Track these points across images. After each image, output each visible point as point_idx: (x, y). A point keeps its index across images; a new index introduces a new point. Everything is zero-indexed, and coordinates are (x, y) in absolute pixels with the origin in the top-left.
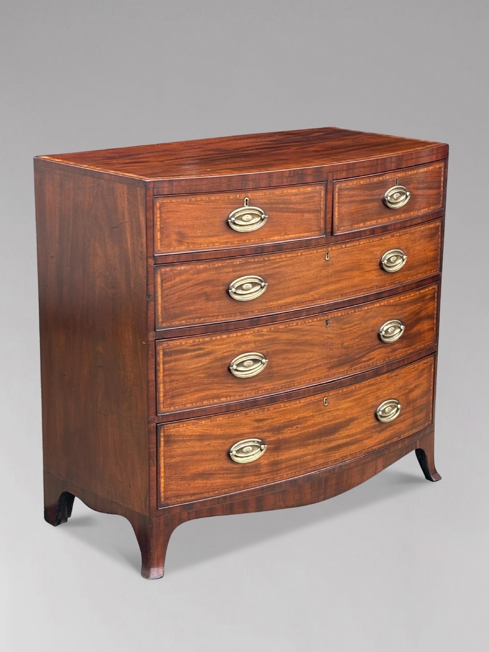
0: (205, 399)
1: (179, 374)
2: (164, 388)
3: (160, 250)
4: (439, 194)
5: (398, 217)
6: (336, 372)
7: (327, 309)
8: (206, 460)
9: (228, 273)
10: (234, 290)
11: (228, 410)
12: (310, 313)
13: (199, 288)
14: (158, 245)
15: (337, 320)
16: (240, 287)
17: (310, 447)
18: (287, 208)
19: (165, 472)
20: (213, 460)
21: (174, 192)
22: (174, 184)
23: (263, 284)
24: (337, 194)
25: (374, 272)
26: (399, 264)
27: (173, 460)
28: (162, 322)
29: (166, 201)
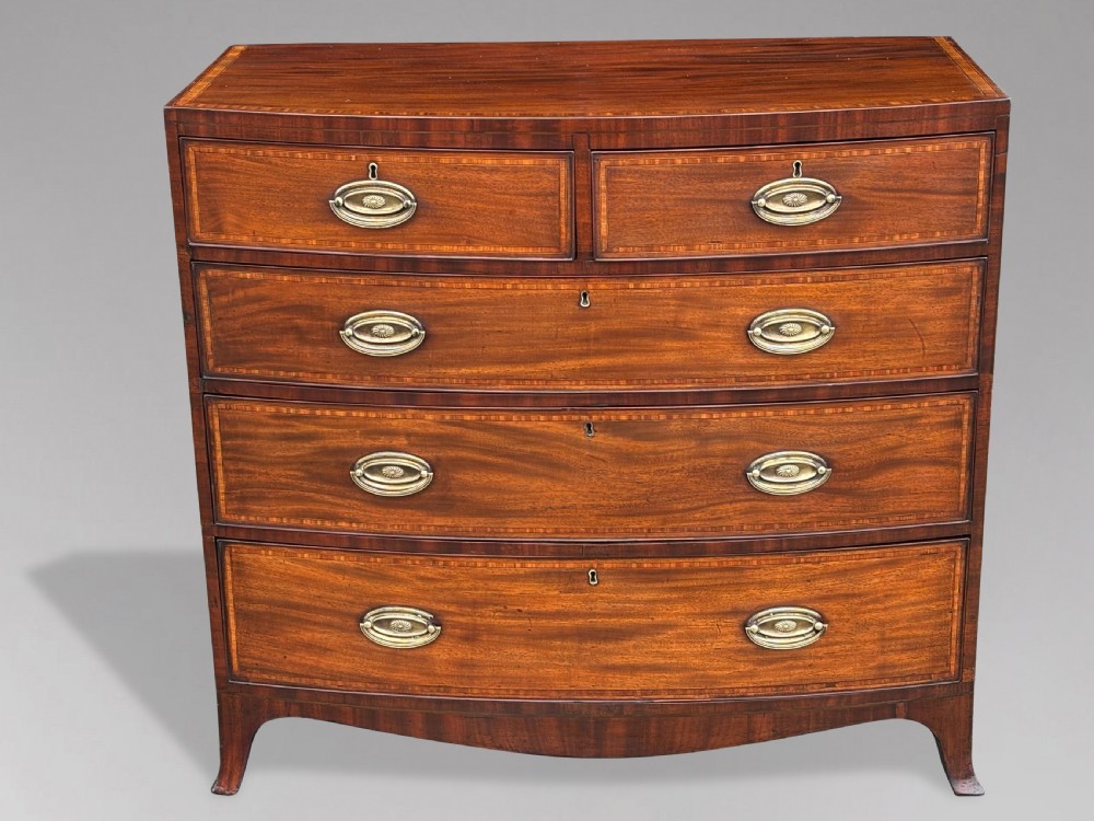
0: (305, 517)
1: (252, 462)
2: (225, 479)
3: (200, 236)
4: (969, 206)
5: (803, 243)
6: (618, 526)
7: (587, 402)
8: (315, 623)
9: (340, 298)
10: (350, 332)
11: (356, 545)
12: (541, 403)
13: (283, 316)
14: (197, 227)
15: (617, 427)
16: (367, 329)
17: (553, 653)
19: (236, 623)
20: (330, 625)
21: (219, 135)
22: (217, 119)
23: (415, 330)
24: (603, 180)
26: (808, 340)
27: (252, 607)
28: (216, 366)
29: (206, 149)
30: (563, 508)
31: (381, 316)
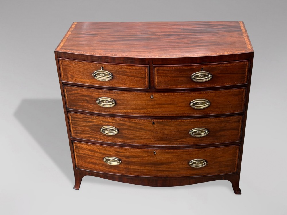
0: (90, 138)
1: (78, 126)
2: (73, 129)
3: (64, 79)
4: (243, 76)
6: (160, 143)
8: (94, 159)
9: (96, 94)
10: (98, 102)
13: (83, 97)
15: (160, 123)
16: (102, 101)
17: (146, 167)
18: (125, 74)
23: (113, 102)
24: (156, 72)
25: (185, 107)
26: (204, 106)
27: (80, 155)
28: (69, 106)
29: (64, 61)
30: (148, 139)
31: (105, 99)
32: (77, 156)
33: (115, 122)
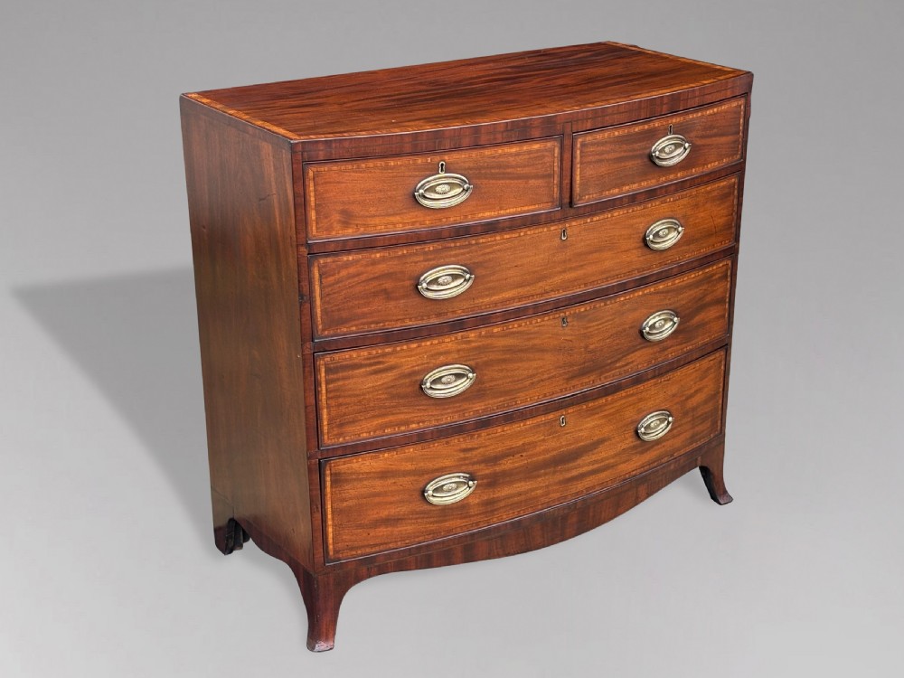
0: (387, 427)
1: (349, 396)
2: (329, 414)
3: (316, 234)
4: (736, 141)
5: (672, 177)
6: (577, 383)
7: (564, 304)
8: (391, 503)
9: (416, 263)
10: (425, 285)
11: (421, 438)
12: (538, 310)
13: (375, 283)
14: (313, 229)
15: (579, 317)
16: (435, 281)
17: (540, 479)
18: (504, 174)
19: (333, 519)
20: (402, 501)
21: (334, 157)
22: (334, 145)
23: (468, 276)
24: (578, 152)
25: (634, 251)
26: (672, 239)
27: (345, 504)
28: (324, 330)
29: (322, 169)
30: (549, 378)
31: (443, 270)
32: (333, 512)
33: (464, 346)
